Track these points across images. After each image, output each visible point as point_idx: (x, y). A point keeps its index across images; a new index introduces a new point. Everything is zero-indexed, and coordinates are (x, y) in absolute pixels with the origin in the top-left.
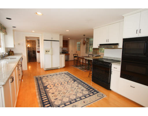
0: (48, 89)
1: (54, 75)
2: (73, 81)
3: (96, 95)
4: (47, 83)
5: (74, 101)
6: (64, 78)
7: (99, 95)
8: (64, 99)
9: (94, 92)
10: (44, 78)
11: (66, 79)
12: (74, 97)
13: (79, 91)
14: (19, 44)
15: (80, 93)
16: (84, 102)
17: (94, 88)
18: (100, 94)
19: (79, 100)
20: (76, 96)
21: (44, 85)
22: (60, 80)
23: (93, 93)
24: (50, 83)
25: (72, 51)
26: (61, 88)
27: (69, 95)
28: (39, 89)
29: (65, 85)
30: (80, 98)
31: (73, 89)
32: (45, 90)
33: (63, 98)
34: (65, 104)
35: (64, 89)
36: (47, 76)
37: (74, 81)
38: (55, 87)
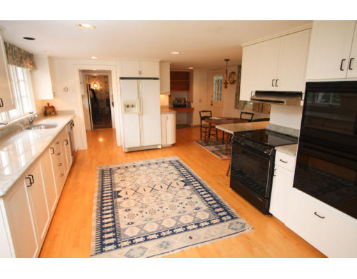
0: (119, 200)
1: (142, 165)
2: (184, 184)
3: (227, 224)
4: (122, 184)
5: (169, 233)
6: (165, 173)
7: (233, 226)
8: (147, 225)
9: (224, 216)
10: (118, 171)
11: (169, 176)
12: (172, 224)
13: (190, 209)
14: (66, 89)
15: (187, 216)
16: (191, 238)
17: (229, 207)
18: (237, 223)
19: (181, 232)
20: (178, 221)
21: (114, 190)
22: (154, 179)
23: (220, 217)
24: (128, 184)
25: (200, 101)
26: (148, 200)
27: (161, 219)
28: (102, 197)
29: (160, 192)
30: (185, 227)
31: (177, 204)
32: (112, 202)
33: (145, 222)
34: (145, 237)
35: (155, 201)
36: (126, 167)
37: (186, 185)
38: (135, 197)
